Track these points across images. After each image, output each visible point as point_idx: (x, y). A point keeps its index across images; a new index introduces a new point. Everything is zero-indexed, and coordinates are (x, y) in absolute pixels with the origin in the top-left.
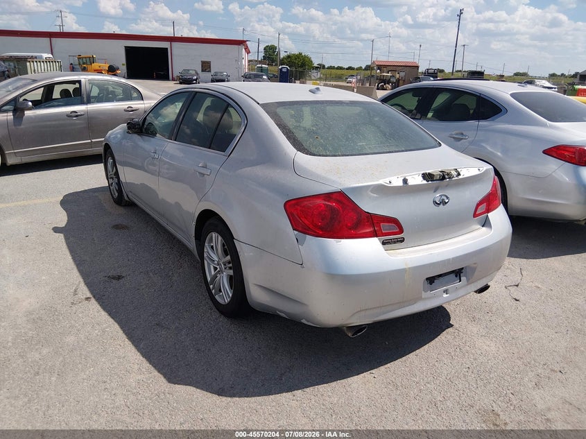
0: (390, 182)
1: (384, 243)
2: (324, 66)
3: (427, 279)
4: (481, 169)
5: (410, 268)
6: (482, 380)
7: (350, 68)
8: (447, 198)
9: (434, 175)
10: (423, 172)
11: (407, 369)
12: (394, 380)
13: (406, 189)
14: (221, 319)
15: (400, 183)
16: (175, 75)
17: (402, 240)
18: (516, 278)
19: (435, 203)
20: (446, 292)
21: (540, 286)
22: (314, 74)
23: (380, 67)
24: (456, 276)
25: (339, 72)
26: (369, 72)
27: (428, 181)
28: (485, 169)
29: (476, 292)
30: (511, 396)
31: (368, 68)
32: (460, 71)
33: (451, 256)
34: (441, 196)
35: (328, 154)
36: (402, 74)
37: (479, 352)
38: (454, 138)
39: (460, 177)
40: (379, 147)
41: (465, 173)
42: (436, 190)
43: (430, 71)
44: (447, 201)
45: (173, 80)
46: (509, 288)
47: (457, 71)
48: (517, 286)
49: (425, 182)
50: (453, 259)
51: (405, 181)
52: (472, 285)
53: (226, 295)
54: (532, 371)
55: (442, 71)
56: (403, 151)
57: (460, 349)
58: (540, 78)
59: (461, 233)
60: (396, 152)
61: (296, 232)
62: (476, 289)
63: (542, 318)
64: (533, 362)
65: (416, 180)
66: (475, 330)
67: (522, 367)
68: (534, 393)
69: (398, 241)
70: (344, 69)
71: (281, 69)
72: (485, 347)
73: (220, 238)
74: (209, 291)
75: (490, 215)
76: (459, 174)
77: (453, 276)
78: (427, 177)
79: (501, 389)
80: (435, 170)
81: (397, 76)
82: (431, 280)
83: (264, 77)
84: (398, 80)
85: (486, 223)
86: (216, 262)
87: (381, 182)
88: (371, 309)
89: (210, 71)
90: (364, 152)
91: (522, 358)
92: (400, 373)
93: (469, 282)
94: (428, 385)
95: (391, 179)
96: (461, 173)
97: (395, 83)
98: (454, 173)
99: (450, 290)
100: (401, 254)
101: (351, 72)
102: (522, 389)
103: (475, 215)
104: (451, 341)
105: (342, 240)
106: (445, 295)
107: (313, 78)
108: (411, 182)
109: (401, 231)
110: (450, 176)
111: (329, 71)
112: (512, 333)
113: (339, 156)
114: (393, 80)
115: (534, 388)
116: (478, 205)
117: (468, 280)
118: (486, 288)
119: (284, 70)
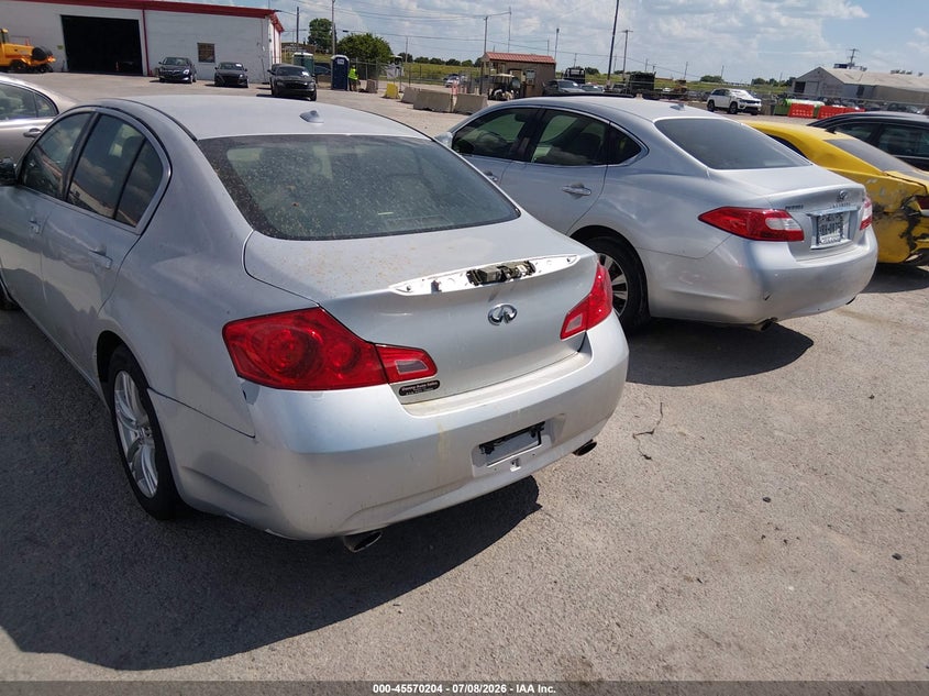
0: (408, 289)
1: (402, 393)
2: (410, 58)
3: (481, 446)
4: (572, 259)
5: (445, 433)
6: (573, 602)
7: (452, 62)
8: (514, 310)
9: (486, 274)
10: (469, 269)
11: (456, 593)
12: (431, 615)
13: (437, 299)
14: (147, 523)
15: (428, 290)
16: (152, 67)
17: (436, 385)
18: (650, 421)
19: (491, 319)
20: (516, 462)
21: (686, 432)
22: (392, 71)
23: (497, 63)
24: (533, 436)
25: (435, 68)
26: (478, 70)
27: (476, 284)
28: (579, 258)
29: (574, 453)
30: (616, 628)
31: (479, 63)
32: (622, 72)
33: (518, 407)
34: (502, 307)
35: (312, 234)
36: (531, 76)
37: (576, 553)
38: (571, 193)
39: (534, 275)
40: (410, 221)
41: (544, 267)
42: (492, 298)
43: (574, 72)
44: (512, 316)
45: (150, 75)
46: (639, 437)
47: (617, 73)
48: (651, 433)
49: (472, 286)
50: (522, 410)
51: (435, 286)
52: (561, 447)
53: (150, 484)
54: (654, 581)
55: (593, 72)
56: (451, 228)
57: (548, 549)
58: (738, 86)
59: (540, 364)
60: (437, 229)
61: (242, 381)
62: (574, 450)
63: (682, 486)
64: (658, 566)
65: (456, 282)
66: (576, 513)
67: (641, 575)
68: (653, 621)
69: (427, 387)
70: (443, 62)
71: (335, 61)
72: (588, 543)
73: (132, 382)
74: (129, 473)
75: (590, 332)
76: (531, 269)
77: (528, 436)
78: (477, 276)
79: (601, 617)
80: (488, 265)
81: (523, 78)
82: (488, 448)
83: (305, 73)
84: (524, 85)
85: (584, 347)
86: (134, 423)
87: (392, 289)
88: (382, 505)
89: (213, 61)
90: (380, 230)
91: (641, 559)
92: (443, 601)
93: (555, 443)
94: (486, 619)
95: (410, 283)
96: (537, 268)
97: (519, 90)
98: (522, 269)
99: (522, 460)
100: (433, 409)
101: (455, 69)
102: (635, 616)
103: (563, 335)
104: (535, 535)
105: (325, 392)
106: (514, 469)
107: (389, 77)
108: (445, 287)
109: (433, 369)
110: (515, 274)
111: (417, 65)
112: (632, 515)
113: (333, 239)
114: (516, 84)
115: (653, 611)
116: (569, 318)
117: (553, 440)
118: (590, 446)
119: (340, 62)
